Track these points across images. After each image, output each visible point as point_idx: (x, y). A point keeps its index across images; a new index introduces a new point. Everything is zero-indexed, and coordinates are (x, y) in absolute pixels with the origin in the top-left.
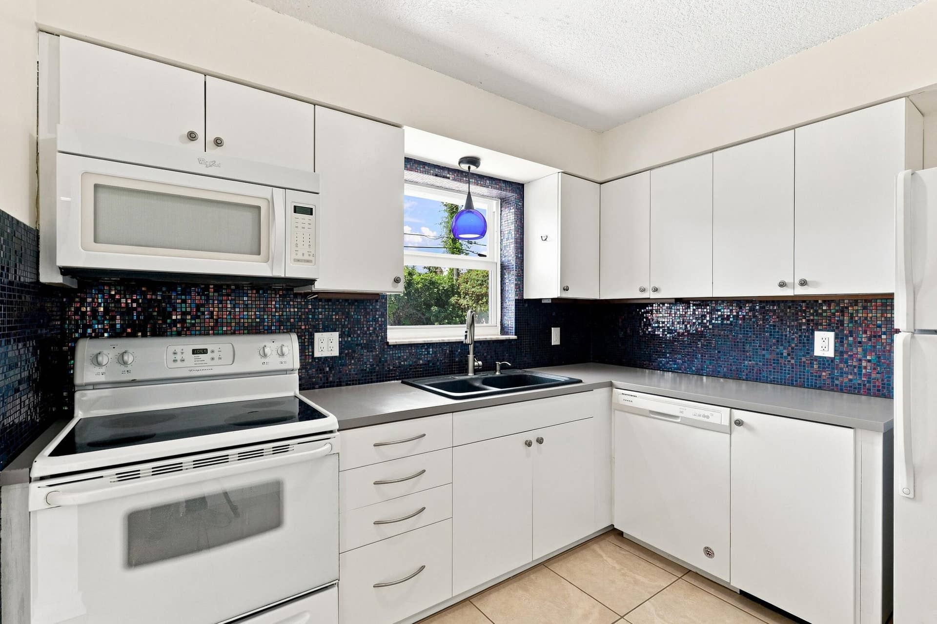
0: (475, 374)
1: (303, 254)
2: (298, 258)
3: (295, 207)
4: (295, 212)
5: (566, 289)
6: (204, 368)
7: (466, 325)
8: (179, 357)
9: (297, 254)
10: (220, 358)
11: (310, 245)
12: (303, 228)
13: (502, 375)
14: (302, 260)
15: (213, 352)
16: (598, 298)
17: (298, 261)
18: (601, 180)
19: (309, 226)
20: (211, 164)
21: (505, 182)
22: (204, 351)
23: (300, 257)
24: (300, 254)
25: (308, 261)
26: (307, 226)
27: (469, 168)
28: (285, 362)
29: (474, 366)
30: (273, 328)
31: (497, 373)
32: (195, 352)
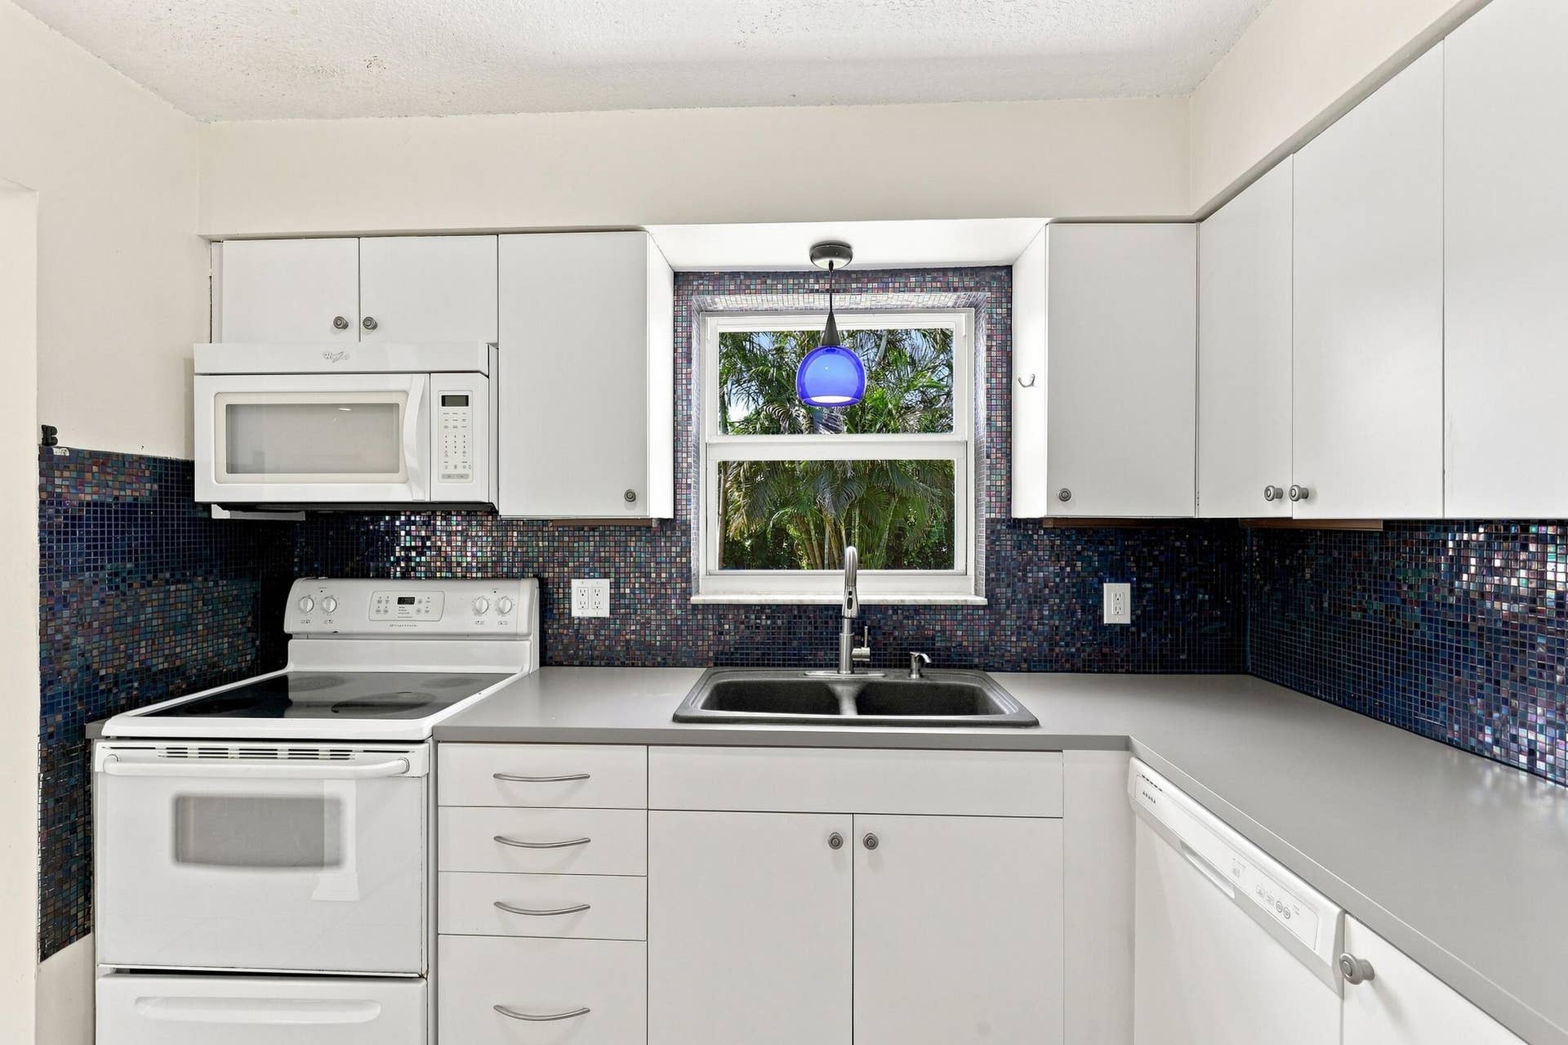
0: (853, 673)
1: (456, 467)
2: (449, 473)
3: (443, 397)
4: (443, 404)
5: (1065, 496)
6: (406, 623)
7: (844, 571)
8: (382, 607)
9: (446, 467)
10: (427, 612)
11: (464, 452)
12: (455, 427)
13: (924, 681)
14: (454, 475)
15: (420, 602)
16: (1189, 513)
17: (449, 476)
18: (1192, 211)
19: (464, 424)
20: (338, 356)
21: (959, 271)
22: (411, 601)
23: (448, 472)
24: (451, 467)
25: (462, 476)
26: (459, 424)
27: (831, 264)
28: (506, 623)
29: (851, 656)
30: (515, 570)
31: (914, 676)
32: (401, 601)
